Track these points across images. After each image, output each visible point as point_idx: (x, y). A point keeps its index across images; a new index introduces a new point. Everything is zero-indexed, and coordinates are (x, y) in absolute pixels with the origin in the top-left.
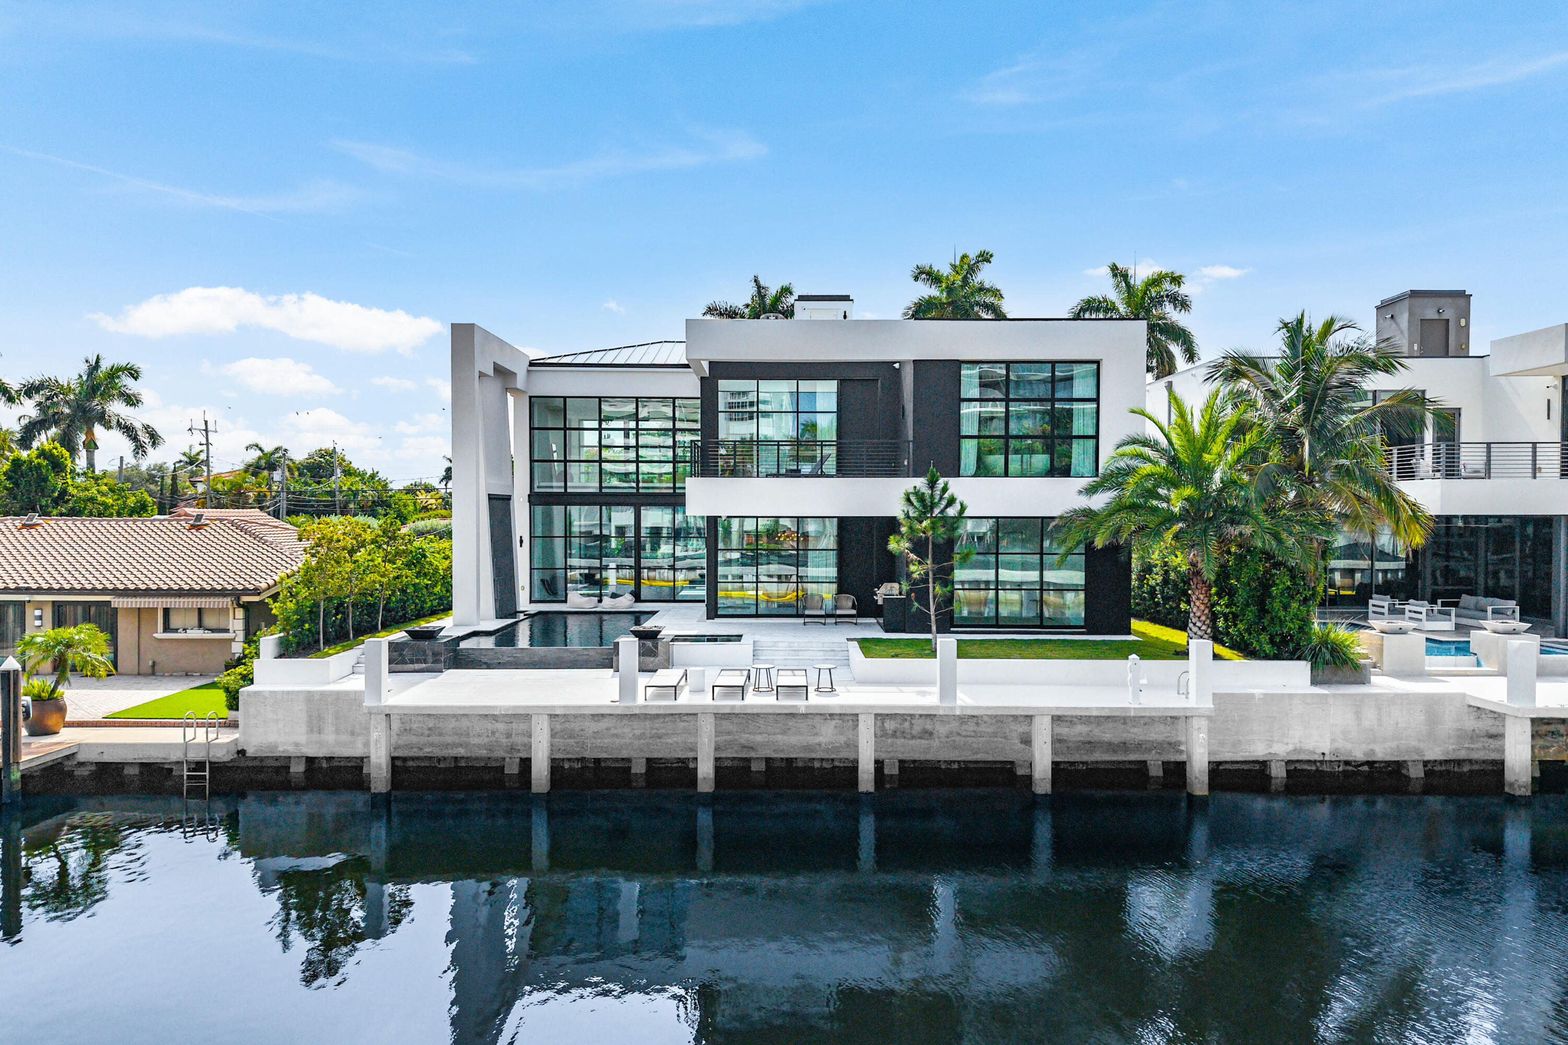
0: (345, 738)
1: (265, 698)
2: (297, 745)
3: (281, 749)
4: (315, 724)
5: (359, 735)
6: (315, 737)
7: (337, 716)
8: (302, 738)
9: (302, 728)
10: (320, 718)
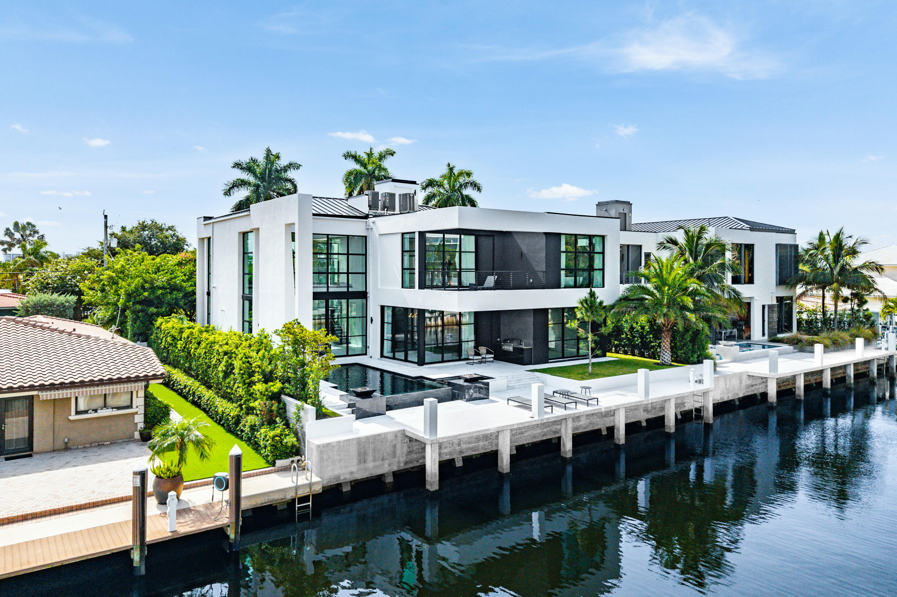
0: (378, 463)
1: (333, 447)
2: (352, 473)
3: (342, 478)
4: (362, 458)
5: (386, 459)
6: (362, 466)
7: (374, 450)
8: (354, 469)
9: (355, 461)
10: (365, 454)
